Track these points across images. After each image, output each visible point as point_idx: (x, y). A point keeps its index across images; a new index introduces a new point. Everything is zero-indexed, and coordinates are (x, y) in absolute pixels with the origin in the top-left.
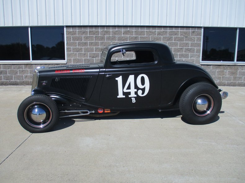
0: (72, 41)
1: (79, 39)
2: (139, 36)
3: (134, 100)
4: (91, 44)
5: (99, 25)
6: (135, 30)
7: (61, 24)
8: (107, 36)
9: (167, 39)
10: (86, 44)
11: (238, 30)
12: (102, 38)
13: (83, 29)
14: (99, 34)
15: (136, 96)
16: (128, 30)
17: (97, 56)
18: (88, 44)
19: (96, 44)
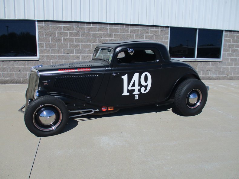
0: (44, 37)
1: (52, 34)
2: (114, 33)
3: (137, 97)
4: (65, 40)
5: (73, 21)
6: (110, 27)
7: (32, 18)
8: (82, 33)
9: (139, 37)
10: (59, 40)
11: (198, 31)
12: (77, 34)
13: (56, 25)
14: (73, 30)
15: (139, 93)
16: (103, 27)
17: (72, 52)
18: (62, 40)
19: (71, 40)
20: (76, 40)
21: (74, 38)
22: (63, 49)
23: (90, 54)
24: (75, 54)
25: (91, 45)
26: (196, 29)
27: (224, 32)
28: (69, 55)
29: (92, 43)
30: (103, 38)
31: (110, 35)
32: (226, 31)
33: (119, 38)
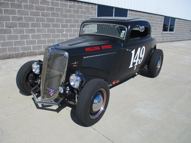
3: (135, 68)
4: (7, 12)
12: (19, 6)
14: (15, 1)
15: (137, 64)
17: (15, 25)
18: (2, 12)
19: (13, 12)
20: (19, 12)
21: (17, 10)
22: (4, 22)
23: (34, 27)
24: (18, 28)
25: (34, 19)
26: (113, 8)
27: (128, 11)
28: (12, 28)
29: (35, 16)
30: (45, 12)
31: (52, 9)
32: (129, 10)
33: (60, 12)
